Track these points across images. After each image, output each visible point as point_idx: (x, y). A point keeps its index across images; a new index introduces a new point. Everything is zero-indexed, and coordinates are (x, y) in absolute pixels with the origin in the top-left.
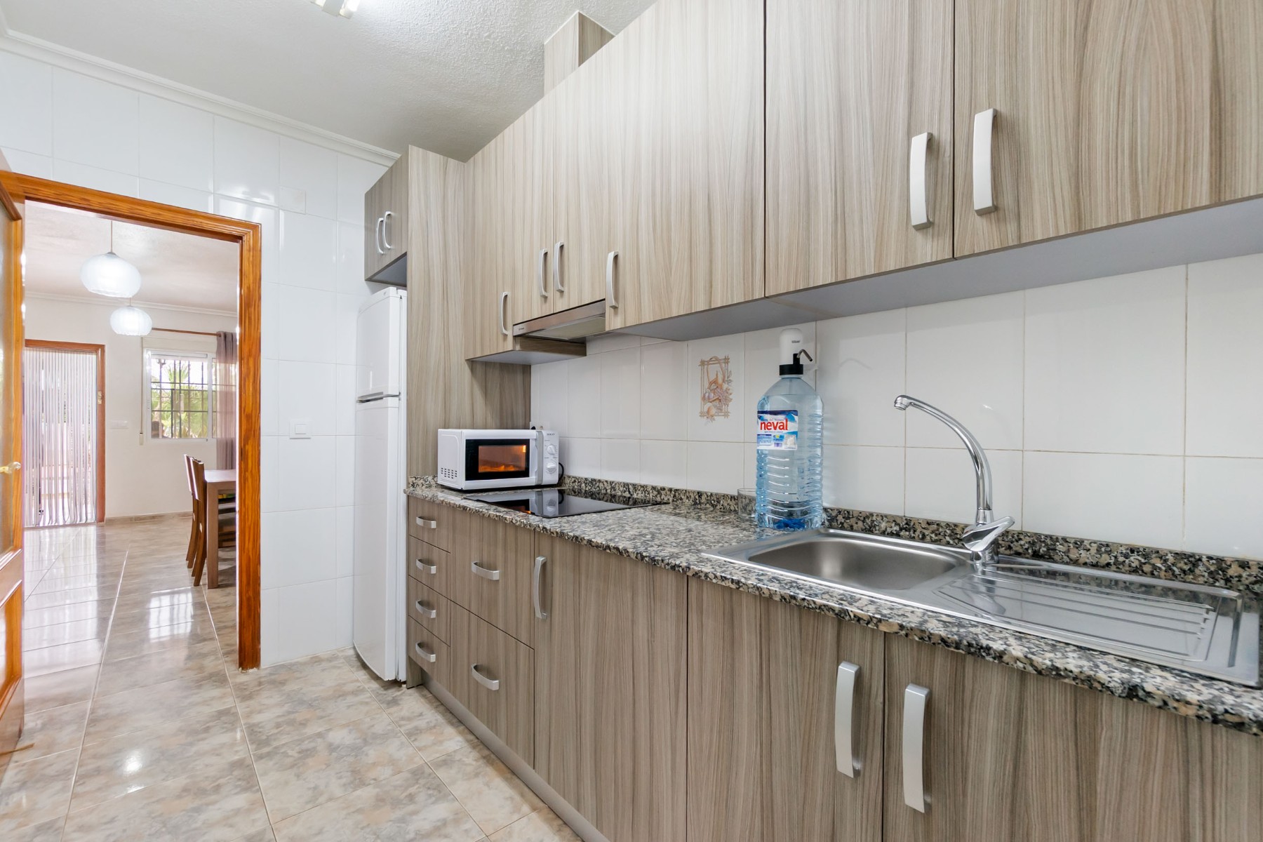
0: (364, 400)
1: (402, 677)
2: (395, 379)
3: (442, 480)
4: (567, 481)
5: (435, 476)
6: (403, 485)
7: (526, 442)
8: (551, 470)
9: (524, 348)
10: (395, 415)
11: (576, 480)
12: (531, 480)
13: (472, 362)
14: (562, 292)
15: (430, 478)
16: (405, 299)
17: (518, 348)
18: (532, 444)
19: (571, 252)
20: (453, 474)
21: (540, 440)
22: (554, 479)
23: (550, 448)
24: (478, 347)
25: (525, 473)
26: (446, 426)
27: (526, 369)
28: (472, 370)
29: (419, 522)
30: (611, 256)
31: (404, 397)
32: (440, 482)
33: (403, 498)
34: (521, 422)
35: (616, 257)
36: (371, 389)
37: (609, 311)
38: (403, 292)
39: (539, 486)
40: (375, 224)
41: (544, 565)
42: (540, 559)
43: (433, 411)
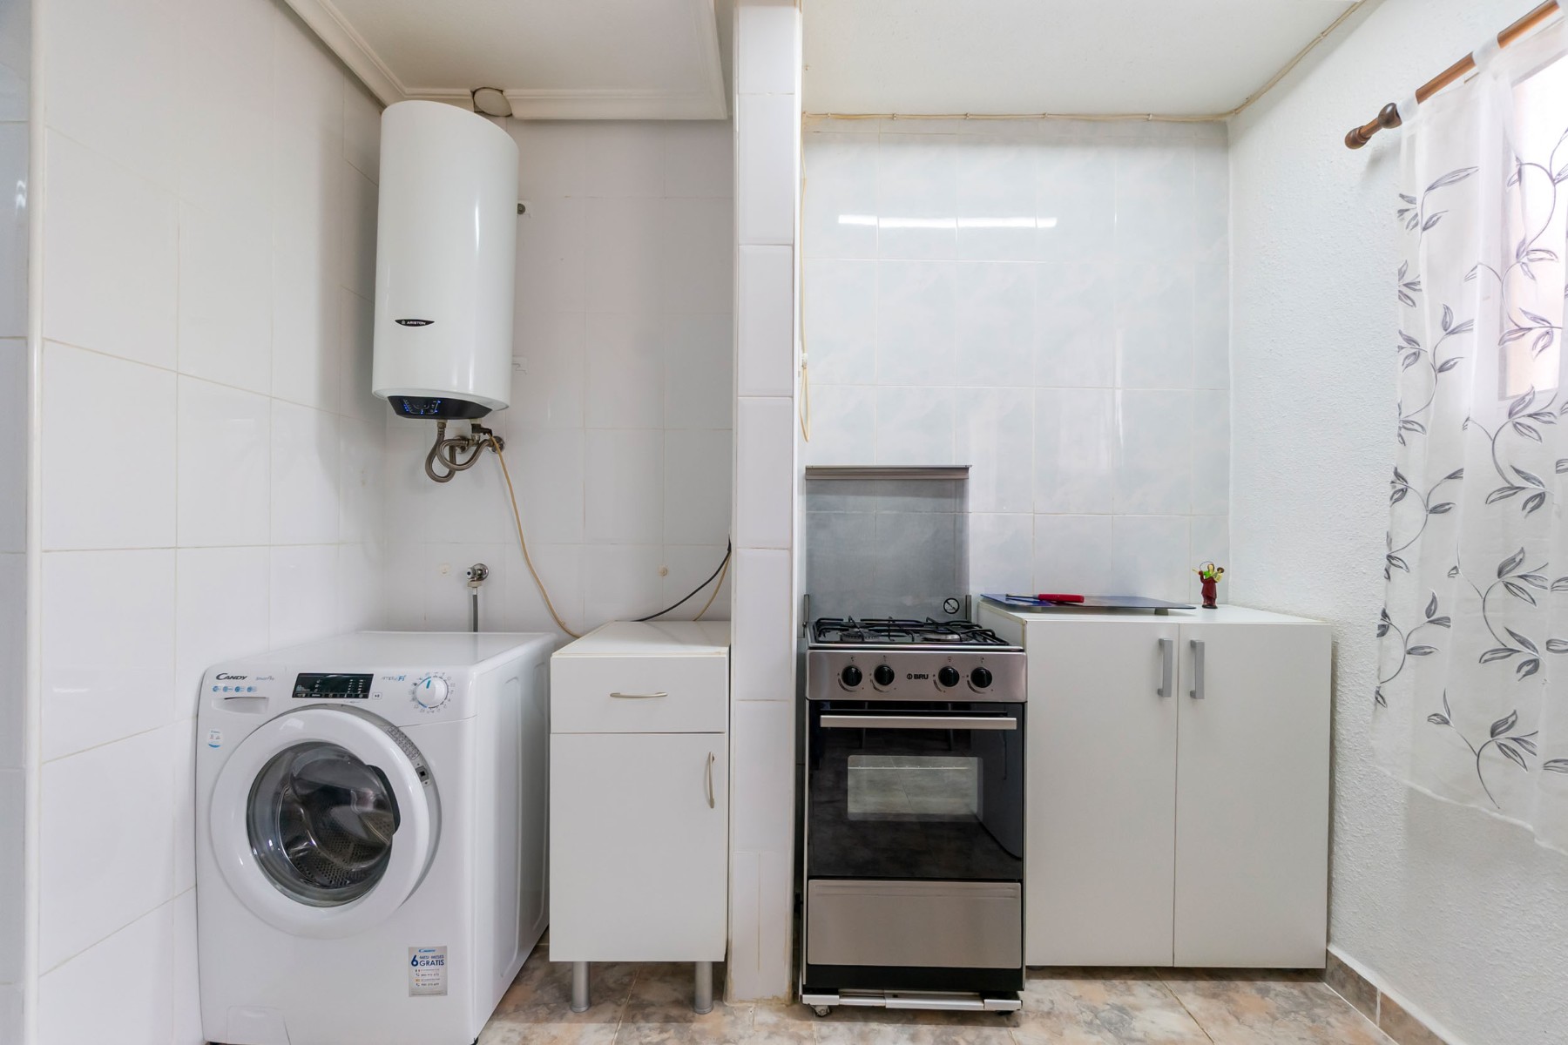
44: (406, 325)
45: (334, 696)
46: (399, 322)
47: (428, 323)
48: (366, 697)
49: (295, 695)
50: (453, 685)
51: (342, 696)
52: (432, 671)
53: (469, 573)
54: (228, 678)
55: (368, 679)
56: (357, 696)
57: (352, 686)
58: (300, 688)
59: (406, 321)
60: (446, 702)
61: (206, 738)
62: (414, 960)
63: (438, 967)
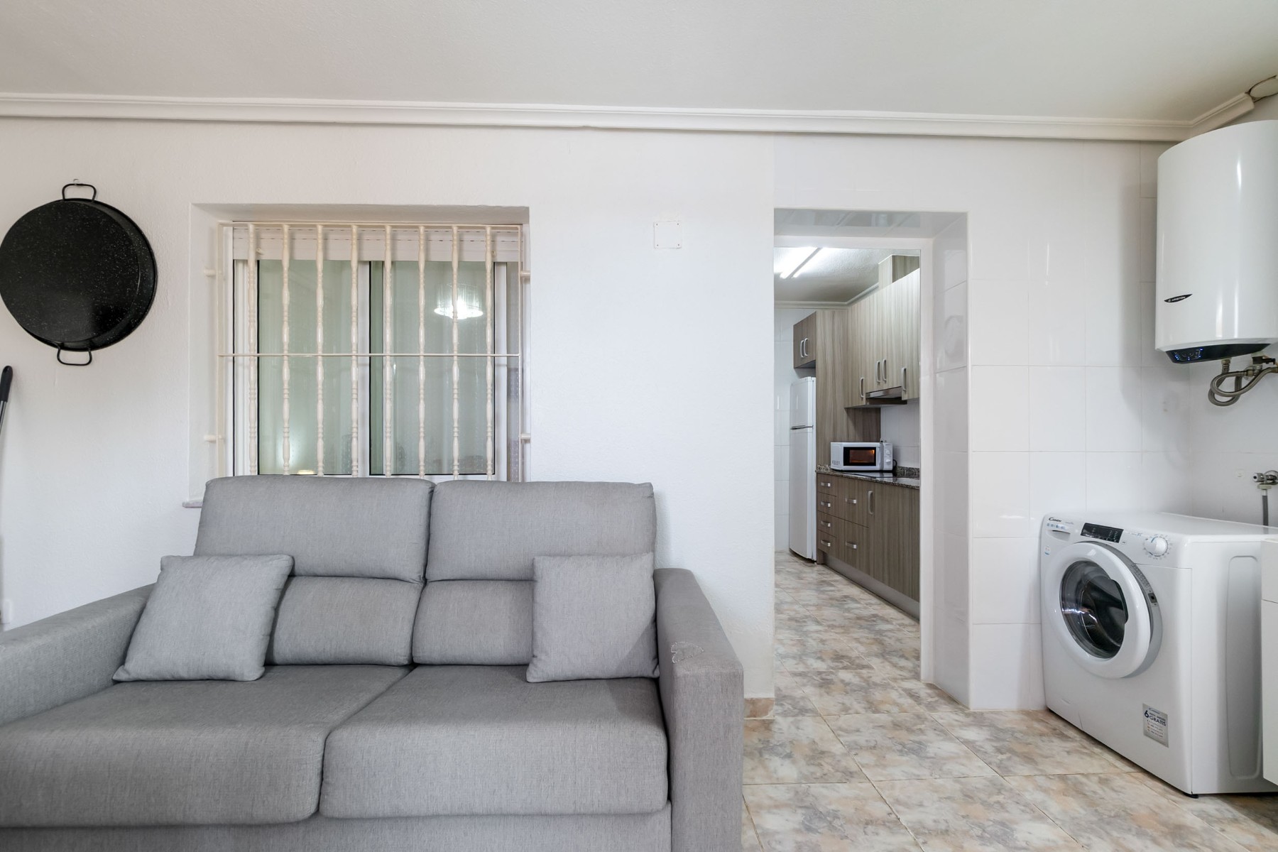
0: (794, 428)
1: (815, 559)
2: (811, 419)
3: (833, 466)
4: (898, 469)
5: (830, 465)
6: (815, 468)
7: (875, 448)
8: (888, 463)
9: (871, 404)
10: (811, 435)
11: (903, 468)
12: (877, 467)
13: (848, 409)
14: (886, 381)
15: (827, 466)
16: (815, 382)
17: (868, 404)
18: (877, 450)
19: (889, 364)
20: (836, 463)
21: (882, 448)
22: (890, 467)
23: (888, 452)
24: (850, 403)
25: (874, 464)
26: (835, 441)
27: (878, 411)
28: (847, 412)
29: (822, 484)
30: (903, 369)
31: (815, 427)
32: (832, 467)
33: (815, 474)
34: (875, 438)
35: (905, 370)
36: (796, 425)
37: (903, 392)
38: (814, 379)
39: (881, 471)
40: (799, 344)
41: (872, 494)
42: (870, 492)
43: (828, 432)
44: (1171, 302)
45: (1101, 538)
46: (1167, 301)
47: (1187, 296)
48: (1118, 542)
49: (1082, 534)
50: (1171, 544)
51: (1105, 539)
52: (1160, 533)
53: (1255, 477)
54: (1054, 520)
55: (1120, 532)
56: (1113, 541)
57: (1109, 534)
58: (1084, 531)
59: (1171, 299)
60: (1166, 554)
61: (1044, 550)
62: (1146, 713)
63: (1161, 725)
